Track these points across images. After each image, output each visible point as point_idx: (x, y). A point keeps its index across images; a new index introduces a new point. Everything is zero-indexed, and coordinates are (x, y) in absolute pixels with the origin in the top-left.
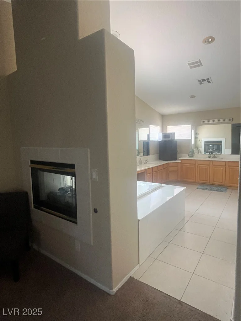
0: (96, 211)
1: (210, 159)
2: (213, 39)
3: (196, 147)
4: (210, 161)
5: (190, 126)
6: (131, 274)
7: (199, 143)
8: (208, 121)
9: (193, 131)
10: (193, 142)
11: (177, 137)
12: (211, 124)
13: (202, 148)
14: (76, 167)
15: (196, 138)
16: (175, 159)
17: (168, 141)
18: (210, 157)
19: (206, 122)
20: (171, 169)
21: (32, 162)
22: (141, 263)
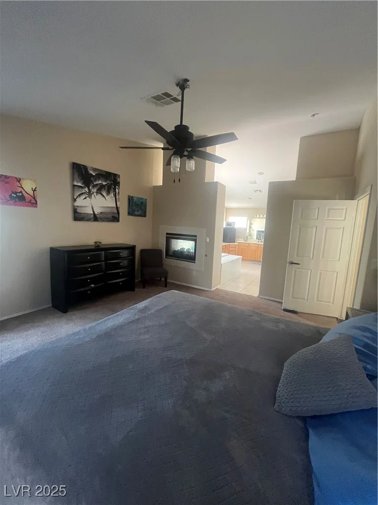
0: (206, 256)
1: (259, 243)
2: (263, 173)
3: (250, 235)
4: (259, 244)
5: (246, 218)
6: (218, 287)
7: (252, 232)
8: (260, 216)
9: (248, 221)
10: (248, 231)
11: (237, 226)
12: (258, 218)
13: (255, 237)
14: (198, 236)
15: (250, 227)
16: (234, 242)
17: (230, 228)
18: (259, 242)
19: (258, 216)
20: (231, 249)
21: (167, 234)
22: (221, 285)
